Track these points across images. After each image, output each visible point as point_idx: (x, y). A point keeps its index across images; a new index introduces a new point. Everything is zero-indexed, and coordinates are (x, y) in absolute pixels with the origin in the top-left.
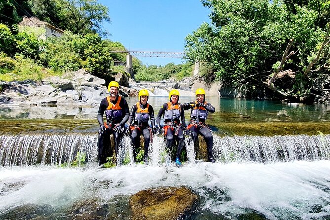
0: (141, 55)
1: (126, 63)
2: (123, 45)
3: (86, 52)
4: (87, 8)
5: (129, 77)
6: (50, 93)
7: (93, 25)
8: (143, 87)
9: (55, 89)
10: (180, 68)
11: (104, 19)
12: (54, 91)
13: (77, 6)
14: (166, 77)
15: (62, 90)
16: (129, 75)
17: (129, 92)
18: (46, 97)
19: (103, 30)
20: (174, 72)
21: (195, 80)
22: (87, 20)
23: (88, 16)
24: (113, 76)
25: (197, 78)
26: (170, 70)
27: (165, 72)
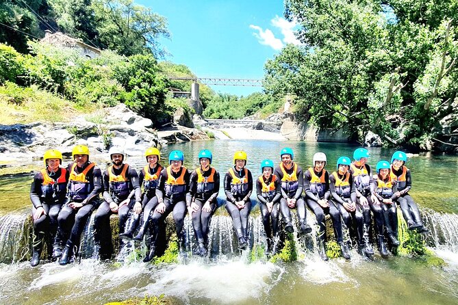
0: (212, 83)
1: (190, 95)
2: (189, 69)
3: (133, 80)
4: (138, 18)
5: (193, 114)
6: (64, 142)
7: (147, 42)
8: (213, 126)
9: (72, 135)
11: (161, 34)
12: (69, 139)
13: (124, 16)
14: (249, 112)
15: (83, 137)
16: (194, 111)
17: (192, 134)
18: (58, 147)
19: (161, 48)
20: (261, 105)
21: (284, 118)
22: (139, 36)
23: (139, 29)
24: (170, 113)
25: (287, 116)
26: (256, 103)
27: (248, 105)
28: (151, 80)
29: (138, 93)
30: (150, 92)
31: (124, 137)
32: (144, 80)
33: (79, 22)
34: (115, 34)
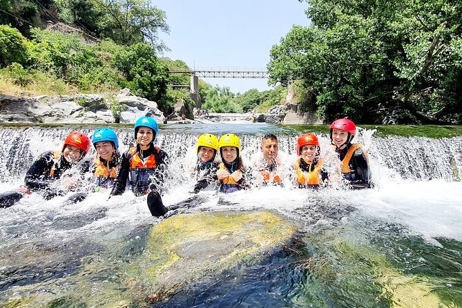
0: (210, 75)
1: (189, 88)
2: (186, 64)
3: (133, 69)
4: (137, 12)
5: (193, 106)
6: (72, 113)
7: (145, 37)
8: (213, 119)
9: (81, 107)
10: (266, 96)
11: (159, 28)
12: (77, 110)
13: (123, 10)
14: (246, 109)
15: (91, 109)
16: (194, 104)
18: (66, 118)
19: (158, 42)
20: (258, 102)
21: (287, 110)
22: (137, 30)
23: (137, 23)
24: (170, 103)
25: (289, 107)
26: (252, 100)
27: (244, 102)
28: (152, 69)
29: (139, 82)
30: (151, 81)
31: (133, 111)
32: (145, 69)
33: (79, 16)
34: (113, 27)
